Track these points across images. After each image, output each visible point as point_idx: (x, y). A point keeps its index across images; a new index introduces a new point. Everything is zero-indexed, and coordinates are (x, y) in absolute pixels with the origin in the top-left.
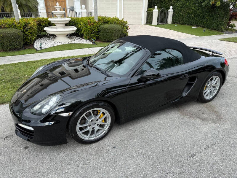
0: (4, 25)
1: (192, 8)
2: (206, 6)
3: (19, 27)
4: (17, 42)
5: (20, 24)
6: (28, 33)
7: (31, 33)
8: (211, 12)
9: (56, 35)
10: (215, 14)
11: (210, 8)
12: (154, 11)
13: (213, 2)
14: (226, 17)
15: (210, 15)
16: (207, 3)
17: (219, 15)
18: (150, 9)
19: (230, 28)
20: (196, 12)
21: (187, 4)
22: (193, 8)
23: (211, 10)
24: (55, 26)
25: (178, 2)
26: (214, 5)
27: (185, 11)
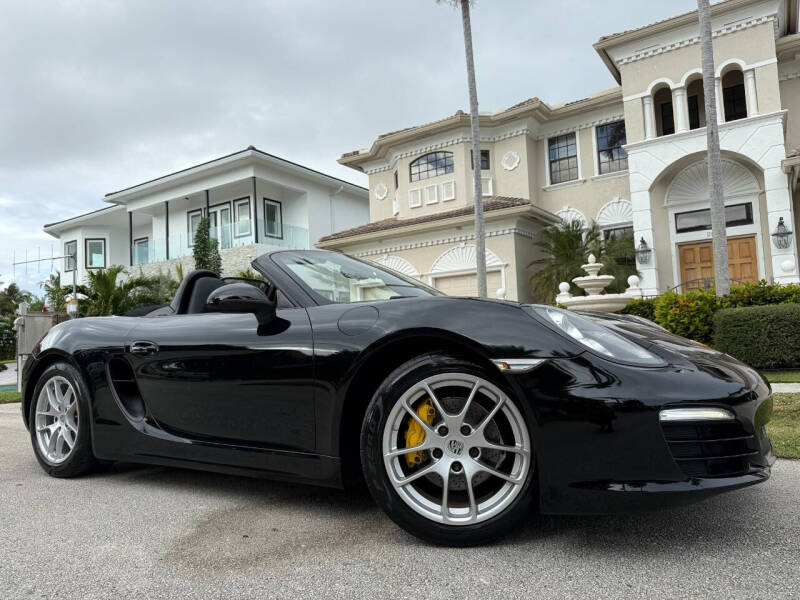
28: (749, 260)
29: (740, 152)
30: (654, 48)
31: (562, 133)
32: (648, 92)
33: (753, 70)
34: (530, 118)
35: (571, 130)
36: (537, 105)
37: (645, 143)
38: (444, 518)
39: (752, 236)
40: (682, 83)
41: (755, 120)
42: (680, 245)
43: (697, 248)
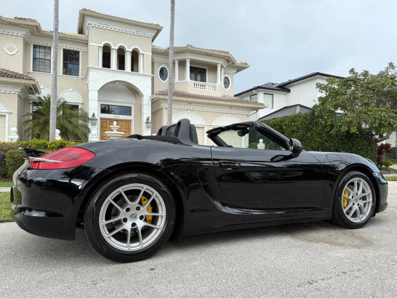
0: (30, 144)
1: (316, 140)
2: (337, 136)
3: (51, 148)
5: (54, 145)
8: (347, 144)
10: (353, 145)
11: (344, 138)
12: (258, 146)
13: (346, 127)
14: (372, 150)
15: (346, 149)
16: (338, 131)
17: (359, 146)
18: (252, 144)
19: (383, 166)
20: (323, 145)
21: (309, 135)
22: (318, 140)
23: (346, 141)
25: (295, 133)
26: (348, 132)
27: (306, 145)
28: (128, 130)
29: (136, 86)
30: (107, 26)
31: (43, 45)
32: (102, 45)
33: (143, 54)
34: (28, 30)
35: (49, 45)
36: (37, 25)
37: (98, 69)
39: (130, 121)
40: (117, 48)
41: (141, 74)
42: (101, 119)
43: (108, 122)
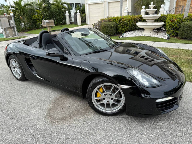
4: (110, 31)
6: (121, 25)
7: (122, 26)
9: (145, 29)
24: (146, 22)
38: (105, 111)
